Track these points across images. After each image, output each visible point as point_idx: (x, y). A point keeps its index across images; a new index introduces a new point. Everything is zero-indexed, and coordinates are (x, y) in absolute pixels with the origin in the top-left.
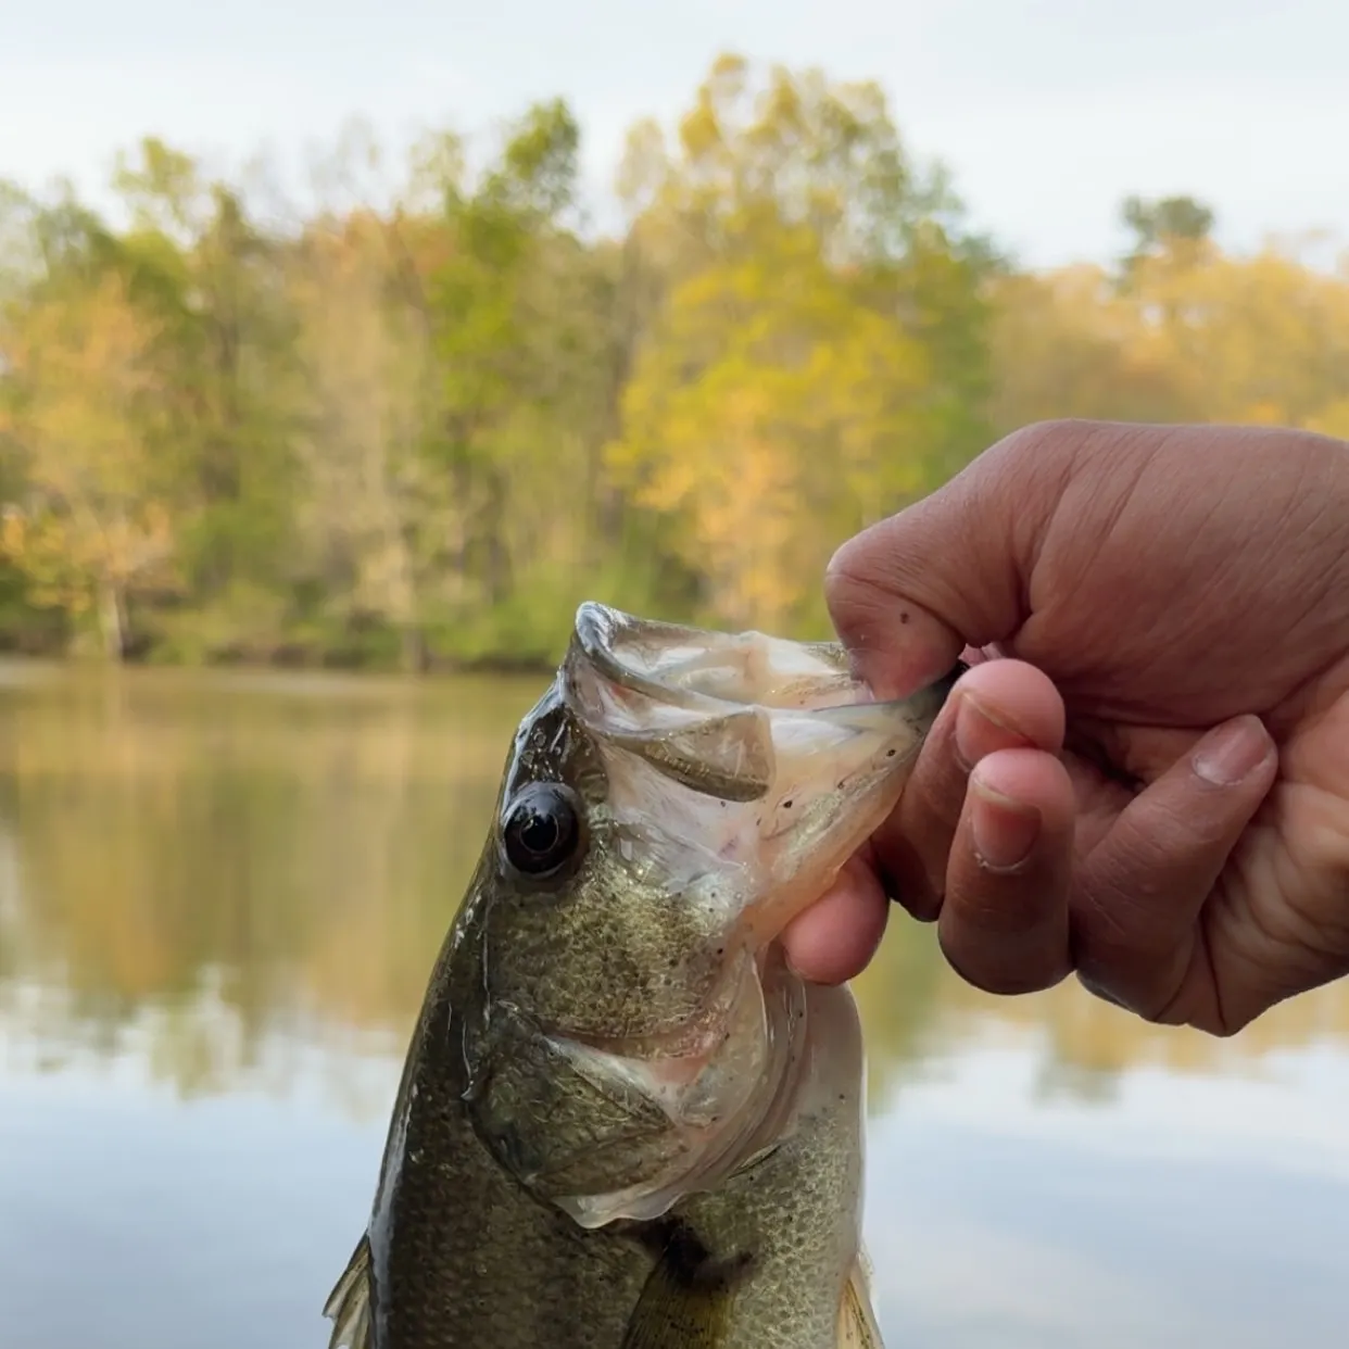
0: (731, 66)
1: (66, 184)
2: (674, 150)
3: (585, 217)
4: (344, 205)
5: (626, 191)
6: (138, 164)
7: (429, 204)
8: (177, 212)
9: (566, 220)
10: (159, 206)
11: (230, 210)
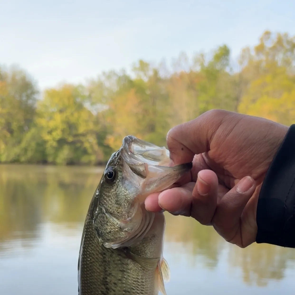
0: (268, 34)
1: (124, 71)
2: (253, 53)
3: (231, 69)
4: (179, 71)
5: (241, 63)
6: (138, 65)
7: (198, 69)
8: (145, 74)
9: (227, 70)
10: (142, 74)
11: (156, 73)
